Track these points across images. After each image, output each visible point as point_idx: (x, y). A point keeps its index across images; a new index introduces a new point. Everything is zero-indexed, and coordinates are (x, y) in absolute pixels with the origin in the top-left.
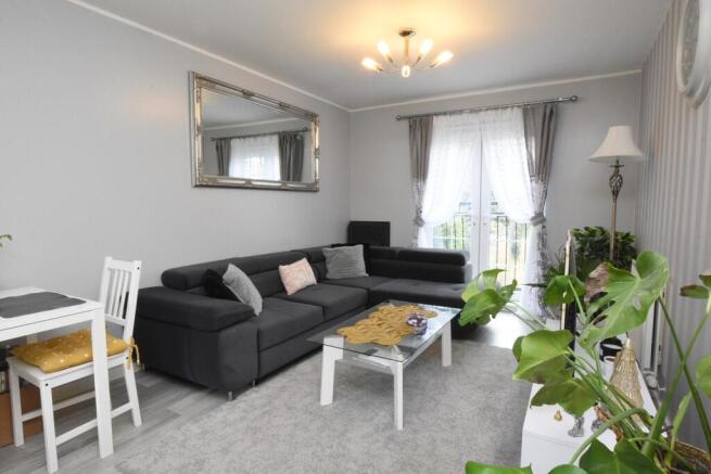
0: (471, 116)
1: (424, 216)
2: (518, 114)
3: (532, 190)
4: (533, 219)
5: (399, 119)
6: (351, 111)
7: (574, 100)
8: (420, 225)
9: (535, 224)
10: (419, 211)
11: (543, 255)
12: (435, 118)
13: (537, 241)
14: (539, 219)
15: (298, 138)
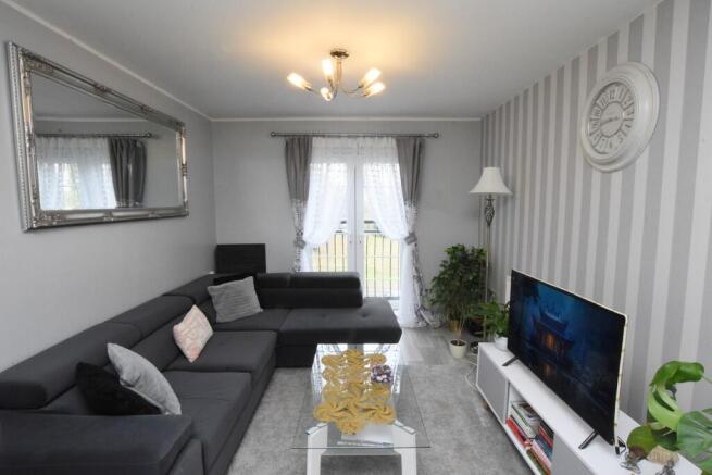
0: (350, 140)
1: (306, 237)
2: (392, 143)
3: (407, 212)
4: (407, 239)
5: (274, 135)
6: (213, 120)
7: (435, 136)
8: (302, 247)
9: (409, 243)
10: (300, 233)
11: (417, 269)
12: (314, 139)
13: (411, 258)
14: (412, 238)
15: (139, 144)
